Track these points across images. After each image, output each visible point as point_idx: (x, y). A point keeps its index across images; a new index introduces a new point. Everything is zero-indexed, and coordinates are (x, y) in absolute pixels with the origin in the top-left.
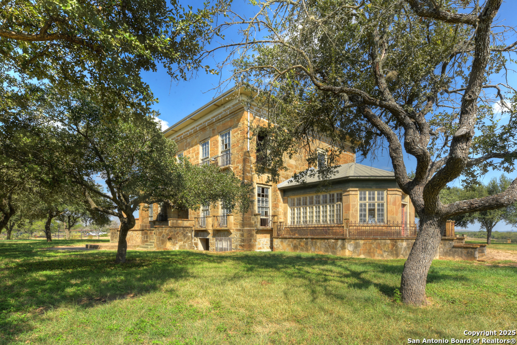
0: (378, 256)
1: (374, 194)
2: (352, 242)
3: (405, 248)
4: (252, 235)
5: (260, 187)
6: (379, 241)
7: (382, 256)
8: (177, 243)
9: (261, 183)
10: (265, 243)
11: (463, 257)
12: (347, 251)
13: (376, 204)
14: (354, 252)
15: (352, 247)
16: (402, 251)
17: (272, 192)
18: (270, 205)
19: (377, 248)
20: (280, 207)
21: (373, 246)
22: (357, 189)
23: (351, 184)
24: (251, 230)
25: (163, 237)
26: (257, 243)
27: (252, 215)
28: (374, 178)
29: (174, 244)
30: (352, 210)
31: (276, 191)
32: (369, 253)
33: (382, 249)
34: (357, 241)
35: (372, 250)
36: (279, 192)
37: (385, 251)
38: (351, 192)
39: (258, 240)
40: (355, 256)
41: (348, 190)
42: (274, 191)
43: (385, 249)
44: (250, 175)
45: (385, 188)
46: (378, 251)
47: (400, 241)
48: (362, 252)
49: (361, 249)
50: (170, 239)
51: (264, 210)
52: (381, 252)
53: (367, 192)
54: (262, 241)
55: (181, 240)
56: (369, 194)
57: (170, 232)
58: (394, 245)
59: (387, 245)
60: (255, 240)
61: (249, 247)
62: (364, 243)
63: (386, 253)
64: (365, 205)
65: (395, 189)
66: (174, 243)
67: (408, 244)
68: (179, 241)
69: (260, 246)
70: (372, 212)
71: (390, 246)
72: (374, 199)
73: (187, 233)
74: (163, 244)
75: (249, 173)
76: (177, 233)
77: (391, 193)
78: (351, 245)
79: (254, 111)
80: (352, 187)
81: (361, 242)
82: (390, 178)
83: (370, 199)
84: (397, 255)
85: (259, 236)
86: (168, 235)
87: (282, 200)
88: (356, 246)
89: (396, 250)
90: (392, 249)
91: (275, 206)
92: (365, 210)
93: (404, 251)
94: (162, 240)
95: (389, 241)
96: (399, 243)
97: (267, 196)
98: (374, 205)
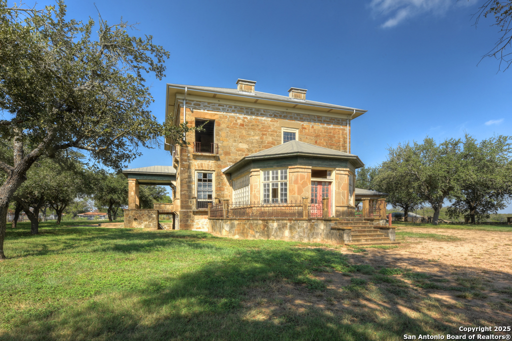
0: (251, 237)
1: (277, 173)
2: (228, 223)
3: (276, 229)
4: (189, 216)
5: (201, 173)
6: (252, 222)
7: (254, 236)
8: (142, 223)
9: (201, 169)
10: (205, 223)
11: (337, 239)
12: (224, 230)
13: (279, 184)
14: (230, 232)
15: (228, 227)
16: (273, 232)
17: (216, 177)
18: (214, 188)
19: (249, 228)
20: (226, 190)
21: (246, 227)
22: (259, 169)
23: (252, 165)
24: (188, 212)
25: (130, 217)
26: (195, 223)
27: (190, 198)
28: (269, 157)
29: (140, 224)
30: (254, 191)
31: (221, 175)
32: (243, 233)
33: (254, 230)
34: (233, 221)
35: (245, 230)
36: (224, 176)
37: (257, 232)
38: (253, 173)
39: (196, 221)
40: (230, 237)
41: (251, 170)
42: (218, 175)
43: (257, 230)
44: (187, 163)
45: (286, 167)
46: (251, 232)
47: (271, 221)
48: (237, 232)
49: (235, 229)
50: (135, 219)
51: (207, 193)
52: (253, 233)
53: (271, 172)
54: (201, 222)
55: (146, 221)
56: (273, 174)
57: (136, 214)
58: (265, 226)
59: (259, 226)
60: (193, 221)
61: (185, 227)
62: (238, 224)
63: (258, 234)
64: (268, 185)
65: (296, 166)
66: (140, 222)
67: (278, 225)
68: (144, 221)
69: (199, 226)
70: (275, 192)
71: (262, 227)
72: (277, 178)
73: (152, 215)
74: (129, 223)
75: (186, 162)
76: (142, 215)
77: (292, 170)
78: (227, 225)
79: (192, 105)
80: (254, 168)
81: (236, 222)
82: (284, 155)
83: (273, 178)
84: (268, 236)
85: (196, 217)
86: (133, 216)
87: (228, 184)
88: (232, 227)
89: (268, 231)
90: (264, 230)
91: (220, 189)
92: (268, 190)
93: (275, 232)
94: (128, 220)
95: (260, 222)
96: (270, 223)
97: (210, 181)
98: (277, 185)
